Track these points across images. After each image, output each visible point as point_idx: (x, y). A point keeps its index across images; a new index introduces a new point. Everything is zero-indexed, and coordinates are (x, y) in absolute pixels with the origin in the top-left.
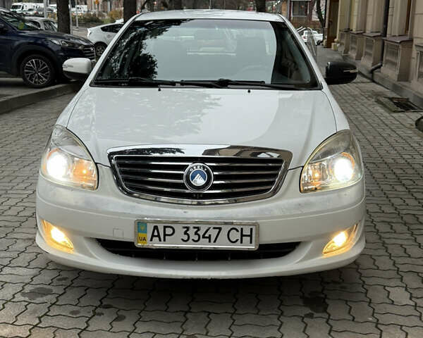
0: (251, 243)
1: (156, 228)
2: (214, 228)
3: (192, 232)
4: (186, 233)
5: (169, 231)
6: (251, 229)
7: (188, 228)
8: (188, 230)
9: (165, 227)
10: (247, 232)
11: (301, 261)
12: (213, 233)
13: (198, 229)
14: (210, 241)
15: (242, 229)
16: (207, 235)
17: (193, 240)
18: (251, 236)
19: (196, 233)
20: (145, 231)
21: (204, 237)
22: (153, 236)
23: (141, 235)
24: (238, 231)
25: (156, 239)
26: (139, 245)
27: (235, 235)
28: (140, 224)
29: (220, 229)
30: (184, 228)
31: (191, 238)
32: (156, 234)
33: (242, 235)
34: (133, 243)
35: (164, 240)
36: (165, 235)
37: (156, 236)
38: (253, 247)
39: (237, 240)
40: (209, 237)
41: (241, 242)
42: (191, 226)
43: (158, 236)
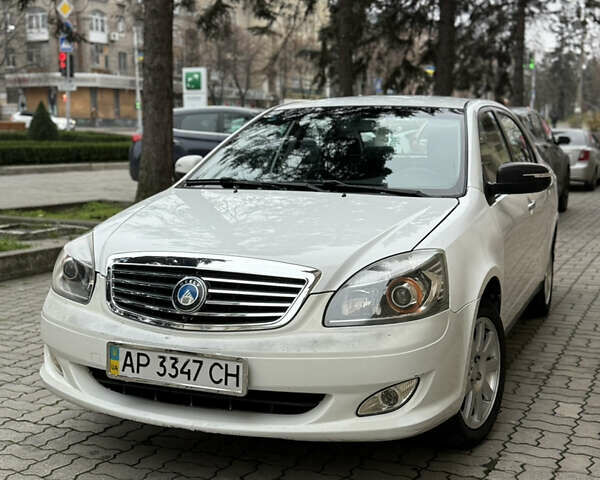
0: (238, 385)
1: (129, 354)
2: (194, 361)
3: (168, 363)
4: (162, 365)
5: (143, 360)
6: (238, 367)
7: (164, 358)
8: (164, 361)
9: (139, 354)
10: (232, 370)
12: (193, 367)
13: (176, 360)
14: (189, 379)
15: (226, 366)
16: (185, 370)
17: (170, 375)
18: (237, 376)
19: (173, 366)
20: (117, 358)
21: (182, 372)
22: (125, 365)
23: (113, 362)
24: (222, 368)
25: (128, 369)
27: (219, 374)
28: (111, 349)
29: (201, 363)
30: (161, 357)
31: (168, 372)
32: (128, 362)
33: (227, 375)
34: (104, 371)
35: (138, 372)
36: (139, 365)
37: (128, 365)
38: (240, 391)
39: (221, 380)
40: (188, 373)
41: (226, 384)
42: (168, 356)
43: (131, 365)
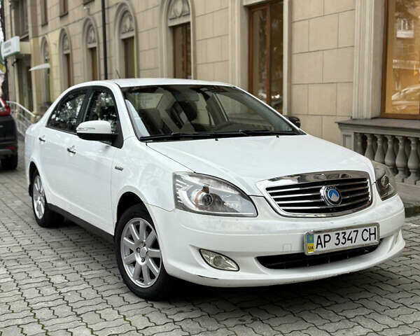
0: (375, 239)
1: (319, 237)
2: (354, 231)
3: (341, 237)
4: (337, 238)
5: (327, 238)
6: (375, 228)
7: (338, 234)
8: (339, 236)
9: (325, 236)
10: (373, 231)
11: (390, 249)
12: (353, 235)
13: (345, 233)
14: (352, 242)
15: (370, 229)
18: (375, 234)
19: (344, 238)
20: (313, 241)
21: (348, 240)
22: (318, 244)
24: (367, 231)
25: (320, 246)
26: (310, 253)
27: (366, 235)
28: (308, 237)
29: (357, 231)
31: (341, 242)
32: (319, 242)
33: (370, 234)
35: (325, 246)
36: (325, 242)
39: (367, 238)
40: (351, 239)
41: (370, 239)
42: (341, 232)
43: (321, 244)
